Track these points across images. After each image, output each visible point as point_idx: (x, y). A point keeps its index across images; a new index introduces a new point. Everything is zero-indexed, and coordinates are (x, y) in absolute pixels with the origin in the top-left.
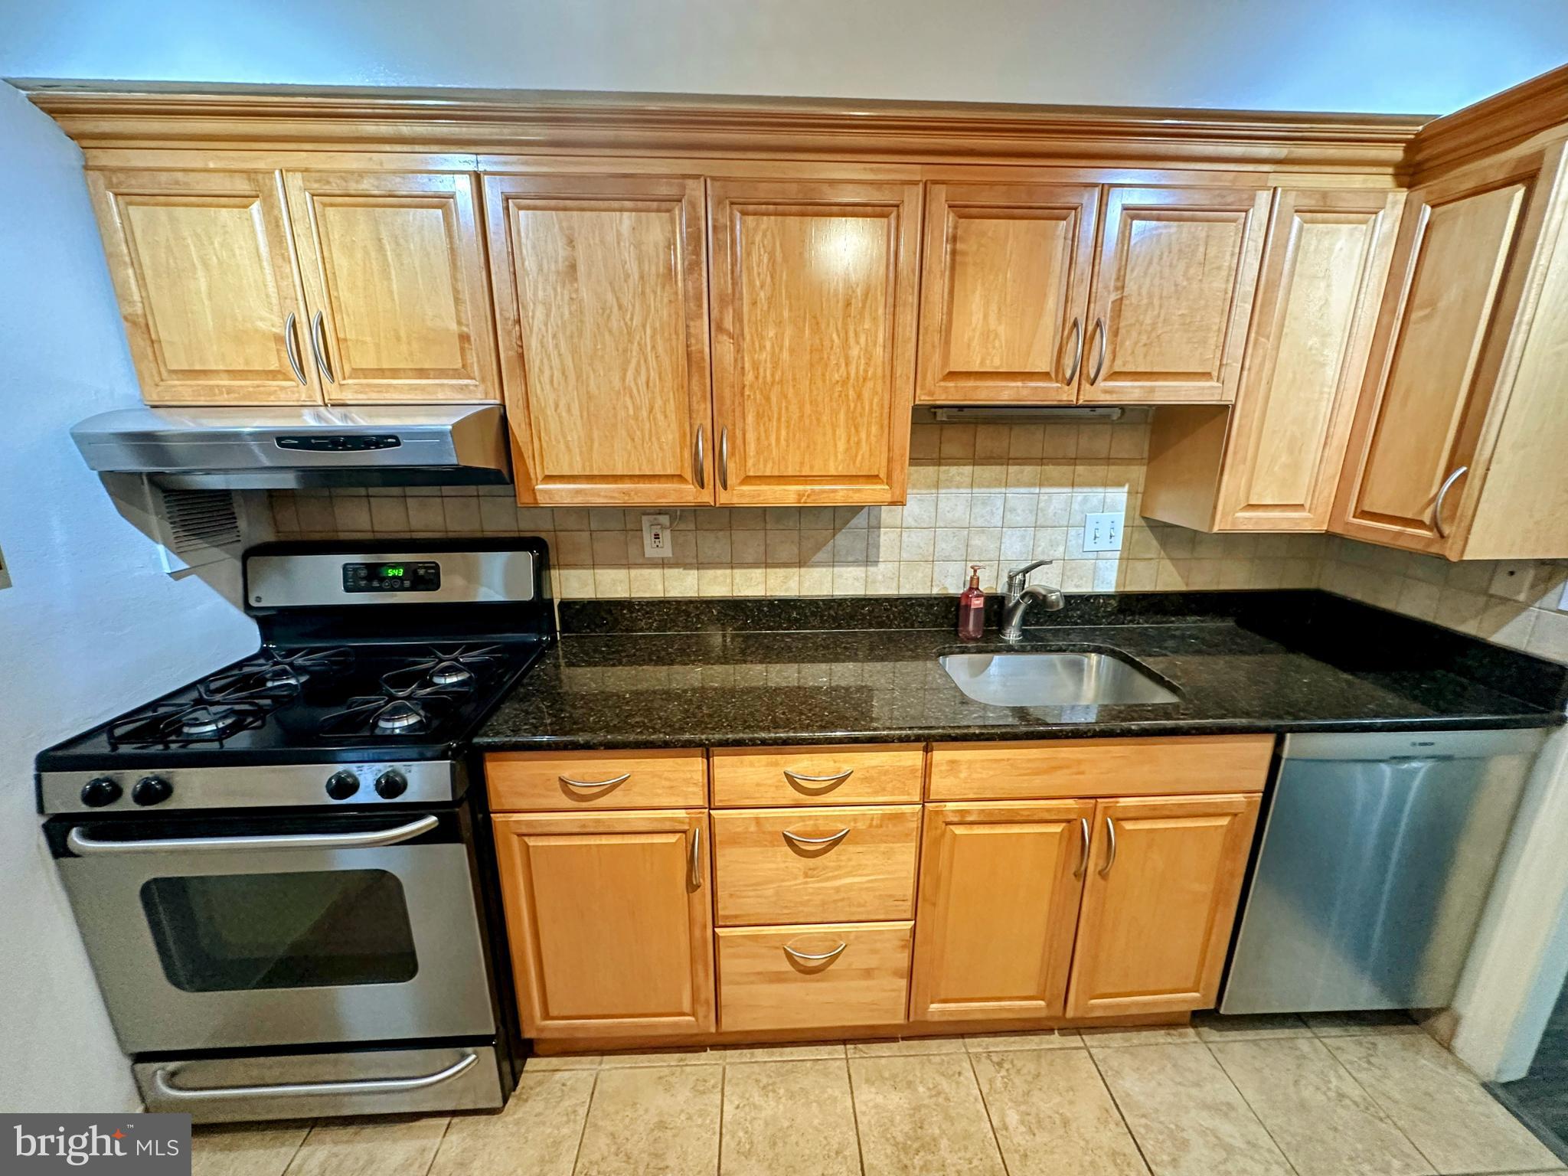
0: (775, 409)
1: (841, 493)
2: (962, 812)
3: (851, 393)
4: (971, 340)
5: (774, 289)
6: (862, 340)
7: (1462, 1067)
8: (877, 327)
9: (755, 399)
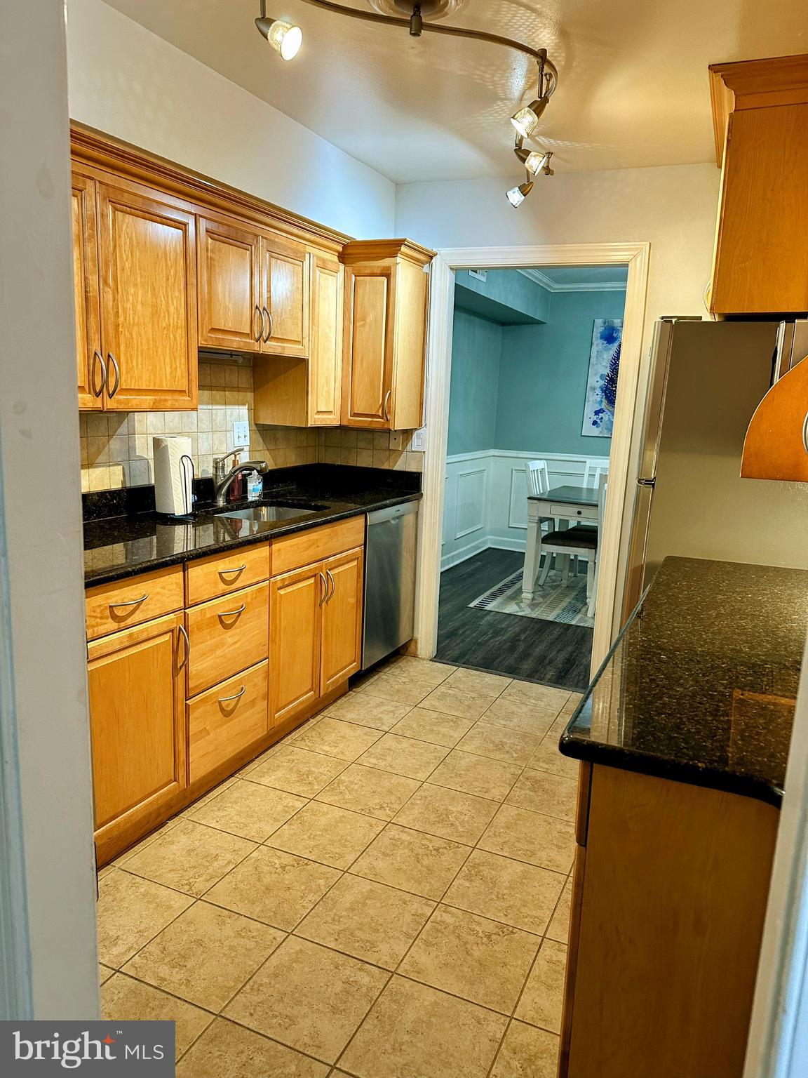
0: (135, 342)
1: (170, 402)
2: (283, 580)
3: (171, 336)
4: (220, 310)
5: (133, 262)
6: (175, 303)
7: (424, 659)
8: (181, 294)
9: (125, 334)
